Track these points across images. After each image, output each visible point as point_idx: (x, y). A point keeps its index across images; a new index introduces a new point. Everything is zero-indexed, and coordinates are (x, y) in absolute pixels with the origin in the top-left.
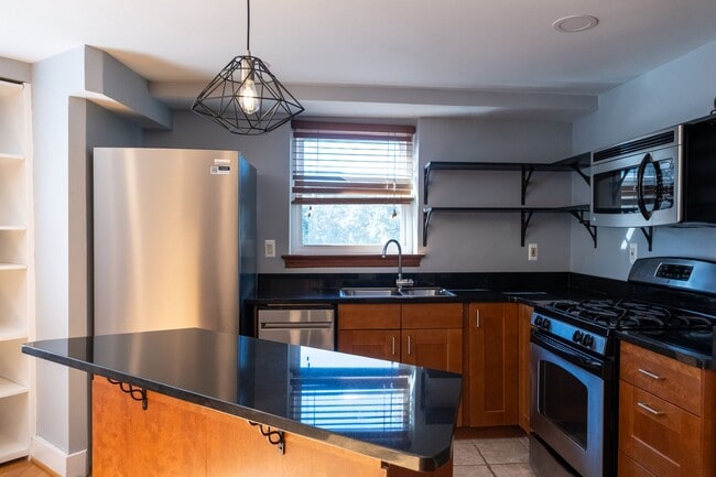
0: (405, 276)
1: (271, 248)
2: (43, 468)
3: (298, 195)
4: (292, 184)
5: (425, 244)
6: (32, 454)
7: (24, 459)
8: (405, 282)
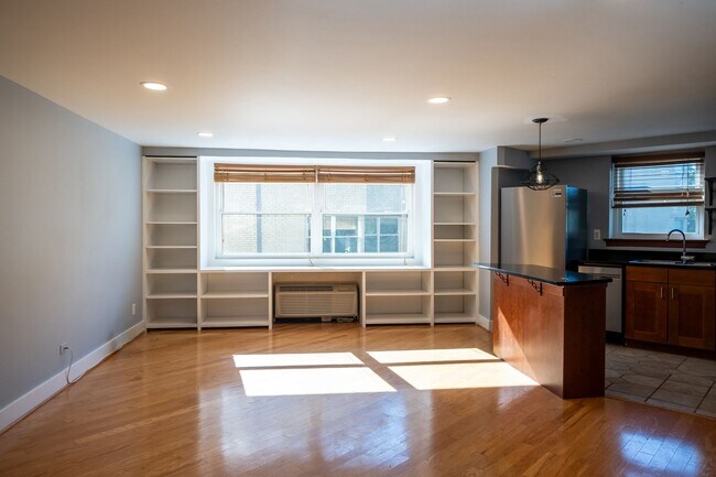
0: (687, 254)
1: (597, 235)
2: (481, 327)
3: (618, 203)
4: (612, 196)
5: (710, 233)
6: (477, 322)
7: (474, 323)
8: (688, 258)
